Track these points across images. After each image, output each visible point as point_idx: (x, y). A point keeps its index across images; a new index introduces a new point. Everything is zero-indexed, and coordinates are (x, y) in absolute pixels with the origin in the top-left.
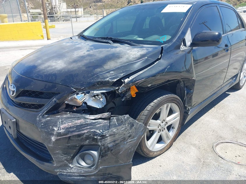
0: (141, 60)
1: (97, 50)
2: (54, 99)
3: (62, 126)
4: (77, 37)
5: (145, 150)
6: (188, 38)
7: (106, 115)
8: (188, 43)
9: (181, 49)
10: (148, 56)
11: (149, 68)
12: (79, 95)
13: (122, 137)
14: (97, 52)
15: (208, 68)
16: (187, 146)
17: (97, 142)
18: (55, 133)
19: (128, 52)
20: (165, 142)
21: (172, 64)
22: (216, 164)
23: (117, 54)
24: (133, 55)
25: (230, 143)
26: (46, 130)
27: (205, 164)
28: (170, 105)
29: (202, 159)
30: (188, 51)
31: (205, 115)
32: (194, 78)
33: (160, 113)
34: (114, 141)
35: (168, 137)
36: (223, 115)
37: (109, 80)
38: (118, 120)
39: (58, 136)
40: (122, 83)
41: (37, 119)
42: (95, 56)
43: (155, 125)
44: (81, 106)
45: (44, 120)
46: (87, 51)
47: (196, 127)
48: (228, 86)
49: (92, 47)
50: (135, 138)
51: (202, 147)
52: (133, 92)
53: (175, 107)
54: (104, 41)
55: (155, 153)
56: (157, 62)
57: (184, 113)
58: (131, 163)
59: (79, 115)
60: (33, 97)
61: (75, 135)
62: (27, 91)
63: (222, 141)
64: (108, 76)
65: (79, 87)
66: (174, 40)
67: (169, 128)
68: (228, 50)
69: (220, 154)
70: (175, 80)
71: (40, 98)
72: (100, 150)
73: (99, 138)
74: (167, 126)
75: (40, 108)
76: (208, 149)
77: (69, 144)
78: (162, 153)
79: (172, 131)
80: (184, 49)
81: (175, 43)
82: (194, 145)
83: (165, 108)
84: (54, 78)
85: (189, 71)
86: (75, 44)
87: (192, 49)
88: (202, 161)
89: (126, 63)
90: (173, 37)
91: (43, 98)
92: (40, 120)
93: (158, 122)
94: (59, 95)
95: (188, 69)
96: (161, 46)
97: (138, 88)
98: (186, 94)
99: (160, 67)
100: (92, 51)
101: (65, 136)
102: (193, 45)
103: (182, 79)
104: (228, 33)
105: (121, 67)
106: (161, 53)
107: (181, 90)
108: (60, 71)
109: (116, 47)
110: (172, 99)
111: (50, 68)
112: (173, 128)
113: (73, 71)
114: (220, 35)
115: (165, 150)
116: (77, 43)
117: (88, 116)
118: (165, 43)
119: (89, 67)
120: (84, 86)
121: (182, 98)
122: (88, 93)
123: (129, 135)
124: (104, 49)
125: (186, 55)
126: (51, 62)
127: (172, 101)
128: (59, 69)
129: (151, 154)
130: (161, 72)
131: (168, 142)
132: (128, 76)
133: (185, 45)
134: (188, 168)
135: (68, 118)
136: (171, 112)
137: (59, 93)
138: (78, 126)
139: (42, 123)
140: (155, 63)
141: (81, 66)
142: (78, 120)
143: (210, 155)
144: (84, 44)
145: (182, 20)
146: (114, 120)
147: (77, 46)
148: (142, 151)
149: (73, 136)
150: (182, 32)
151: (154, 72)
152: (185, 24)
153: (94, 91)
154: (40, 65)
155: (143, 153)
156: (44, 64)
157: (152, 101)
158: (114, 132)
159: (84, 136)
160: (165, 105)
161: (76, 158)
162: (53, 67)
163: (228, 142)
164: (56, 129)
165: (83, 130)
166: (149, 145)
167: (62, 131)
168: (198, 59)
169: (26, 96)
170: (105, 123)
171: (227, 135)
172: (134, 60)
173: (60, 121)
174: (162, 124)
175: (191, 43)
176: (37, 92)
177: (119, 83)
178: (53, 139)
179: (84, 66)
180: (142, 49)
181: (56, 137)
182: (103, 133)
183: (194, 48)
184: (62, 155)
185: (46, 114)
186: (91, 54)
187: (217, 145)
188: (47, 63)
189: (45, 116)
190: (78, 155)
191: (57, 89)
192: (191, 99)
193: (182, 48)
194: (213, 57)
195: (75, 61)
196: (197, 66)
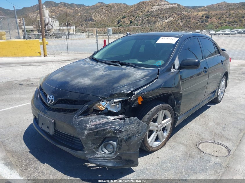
0: (145, 78)
1: (111, 71)
2: (86, 105)
3: (92, 124)
4: (89, 60)
5: (147, 145)
6: (177, 63)
7: (122, 116)
8: (177, 67)
9: (172, 72)
10: (149, 76)
11: (150, 84)
12: (103, 103)
13: (133, 133)
14: (112, 72)
15: (193, 85)
16: (177, 144)
17: (116, 135)
18: (87, 129)
19: (135, 73)
20: (161, 141)
21: (166, 82)
22: (199, 156)
23: (127, 74)
24: (139, 75)
25: (209, 142)
26: (80, 127)
27: (191, 157)
28: (164, 111)
29: (188, 153)
30: (176, 73)
31: (191, 122)
32: (181, 92)
33: (157, 118)
34: (128, 135)
35: (163, 137)
36: (204, 122)
37: (125, 92)
38: (130, 120)
39: (89, 131)
40: (133, 94)
41: (73, 119)
42: (112, 75)
43: (154, 126)
44: (103, 110)
45: (78, 120)
46: (104, 72)
47: (184, 131)
48: (208, 99)
49: (107, 69)
50: (141, 134)
51: (188, 145)
52: (140, 101)
53: (168, 114)
54: (114, 64)
55: (154, 149)
56: (155, 80)
57: (175, 118)
58: (138, 153)
59: (103, 116)
60: (68, 104)
61: (102, 130)
62: (63, 100)
63: (203, 141)
64: (123, 89)
65: (104, 97)
66: (167, 65)
67: (164, 129)
68: (206, 72)
69: (202, 150)
70: (168, 93)
71: (74, 104)
72: (118, 141)
73: (118, 132)
74: (162, 127)
75: (74, 112)
76: (193, 146)
77: (97, 137)
78: (159, 148)
79: (165, 132)
80: (174, 71)
81: (167, 66)
82: (183, 144)
83: (161, 114)
84: (86, 91)
85: (177, 87)
86: (92, 65)
87: (179, 71)
88: (189, 155)
89: (135, 80)
90: (166, 62)
91: (77, 105)
92: (75, 120)
93: (156, 124)
94: (90, 103)
95: (177, 85)
96: (158, 69)
97: (143, 98)
98: (175, 104)
99: (157, 83)
100: (108, 72)
101: (94, 131)
102: (180, 68)
103: (172, 92)
104: (207, 59)
105: (131, 83)
106: (158, 74)
107: (172, 101)
108: (89, 86)
109: (125, 69)
110: (166, 107)
111: (80, 84)
112: (166, 130)
113: (98, 86)
114: (199, 61)
115: (161, 146)
116: (93, 65)
117: (109, 117)
118: (160, 67)
119: (109, 83)
120: (108, 96)
121: (173, 107)
122: (110, 101)
123: (137, 131)
124: (116, 71)
125: (175, 75)
126: (79, 79)
127: (166, 108)
128: (87, 84)
129: (151, 149)
130: (159, 87)
131: (163, 140)
132: (136, 90)
133: (174, 68)
134: (178, 158)
135: (96, 118)
136: (165, 117)
137: (90, 101)
138: (103, 123)
139: (77, 122)
140: (154, 81)
141: (103, 83)
142: (103, 119)
143: (194, 150)
144: (99, 66)
145: (172, 49)
146: (127, 120)
147: (95, 67)
148: (145, 146)
149: (100, 130)
150: (172, 59)
151: (154, 87)
152: (174, 53)
153: (114, 99)
154: (71, 81)
155: (145, 147)
156: (74, 80)
157: (152, 108)
158: (127, 129)
159: (108, 131)
160: (161, 112)
161: (100, 147)
162: (83, 83)
163: (208, 142)
164: (88, 126)
165: (107, 126)
166: (150, 142)
167: (92, 127)
168: (184, 78)
169: (62, 103)
170: (121, 122)
171: (207, 137)
172: (139, 79)
173: (91, 120)
174: (158, 126)
175: (179, 67)
176: (66, 100)
177: (131, 94)
178: (86, 132)
179: (105, 82)
180: (144, 71)
181: (88, 132)
182: (120, 129)
183: (181, 70)
184: (91, 145)
185: (80, 115)
186: (108, 74)
187: (200, 144)
188: (76, 80)
189: (79, 117)
190: (103, 145)
191: (89, 98)
192: (179, 107)
193: (173, 70)
194: (197, 76)
195: (98, 79)
196: (183, 84)
